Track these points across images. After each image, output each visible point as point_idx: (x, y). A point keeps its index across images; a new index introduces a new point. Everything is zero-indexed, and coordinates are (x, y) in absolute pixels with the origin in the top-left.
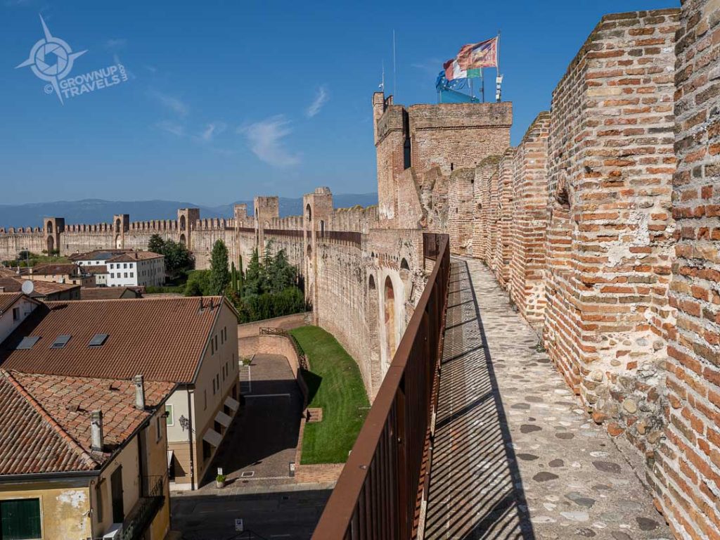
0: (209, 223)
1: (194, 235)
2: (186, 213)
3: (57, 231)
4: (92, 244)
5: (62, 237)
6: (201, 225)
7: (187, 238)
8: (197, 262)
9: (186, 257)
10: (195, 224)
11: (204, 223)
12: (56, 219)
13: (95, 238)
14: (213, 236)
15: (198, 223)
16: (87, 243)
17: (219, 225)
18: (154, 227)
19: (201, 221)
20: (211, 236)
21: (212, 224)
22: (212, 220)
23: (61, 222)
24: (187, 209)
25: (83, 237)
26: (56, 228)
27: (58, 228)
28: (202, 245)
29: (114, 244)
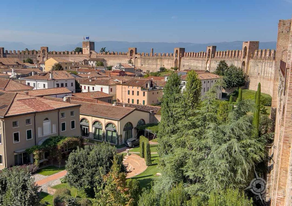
0: (264, 53)
1: (252, 62)
2: (248, 45)
3: (180, 56)
4: (195, 65)
5: (182, 60)
6: (257, 55)
7: (246, 64)
8: (250, 84)
9: (243, 79)
10: (253, 54)
11: (260, 53)
12: (180, 48)
13: (197, 61)
14: (264, 64)
15: (256, 53)
16: (192, 65)
17: (270, 55)
18: (228, 55)
19: (258, 52)
20: (262, 64)
21: (265, 55)
22: (266, 51)
23: (182, 50)
24: (249, 42)
25: (191, 60)
26: (180, 54)
27: (181, 54)
28: (256, 70)
29: (205, 66)
